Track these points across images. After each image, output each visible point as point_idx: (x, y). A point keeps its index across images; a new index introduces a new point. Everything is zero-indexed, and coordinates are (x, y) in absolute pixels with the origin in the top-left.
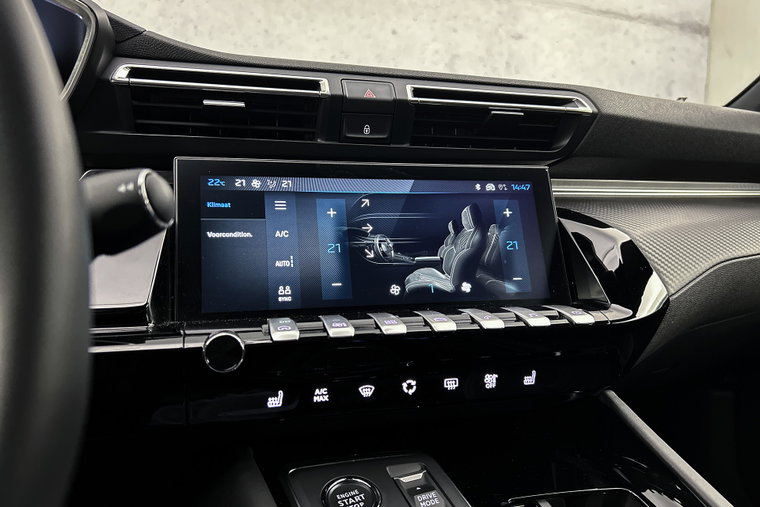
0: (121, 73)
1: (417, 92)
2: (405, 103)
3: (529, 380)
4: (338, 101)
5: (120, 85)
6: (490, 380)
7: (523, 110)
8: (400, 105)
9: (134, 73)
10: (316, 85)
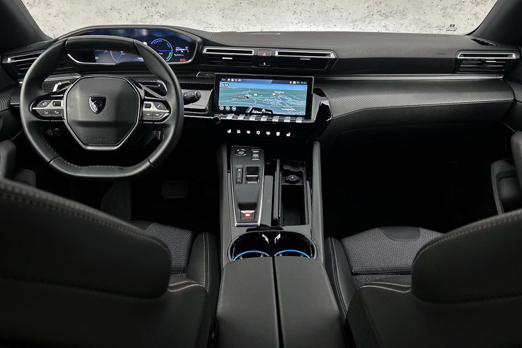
0: (205, 51)
1: (279, 53)
2: (274, 57)
3: (288, 135)
4: (256, 57)
5: (205, 54)
6: (278, 134)
7: (311, 58)
8: (273, 57)
9: (208, 51)
10: (251, 52)
